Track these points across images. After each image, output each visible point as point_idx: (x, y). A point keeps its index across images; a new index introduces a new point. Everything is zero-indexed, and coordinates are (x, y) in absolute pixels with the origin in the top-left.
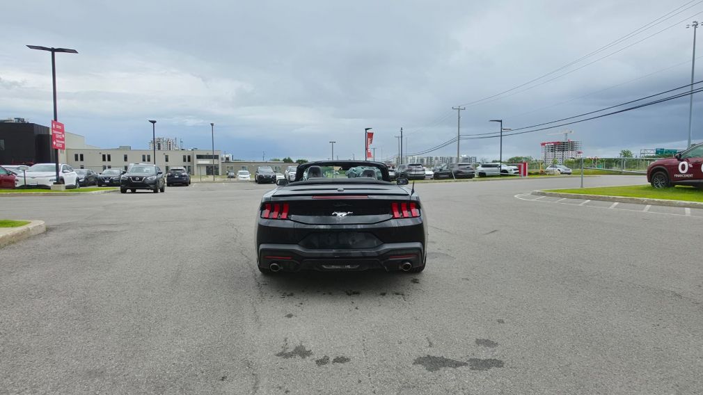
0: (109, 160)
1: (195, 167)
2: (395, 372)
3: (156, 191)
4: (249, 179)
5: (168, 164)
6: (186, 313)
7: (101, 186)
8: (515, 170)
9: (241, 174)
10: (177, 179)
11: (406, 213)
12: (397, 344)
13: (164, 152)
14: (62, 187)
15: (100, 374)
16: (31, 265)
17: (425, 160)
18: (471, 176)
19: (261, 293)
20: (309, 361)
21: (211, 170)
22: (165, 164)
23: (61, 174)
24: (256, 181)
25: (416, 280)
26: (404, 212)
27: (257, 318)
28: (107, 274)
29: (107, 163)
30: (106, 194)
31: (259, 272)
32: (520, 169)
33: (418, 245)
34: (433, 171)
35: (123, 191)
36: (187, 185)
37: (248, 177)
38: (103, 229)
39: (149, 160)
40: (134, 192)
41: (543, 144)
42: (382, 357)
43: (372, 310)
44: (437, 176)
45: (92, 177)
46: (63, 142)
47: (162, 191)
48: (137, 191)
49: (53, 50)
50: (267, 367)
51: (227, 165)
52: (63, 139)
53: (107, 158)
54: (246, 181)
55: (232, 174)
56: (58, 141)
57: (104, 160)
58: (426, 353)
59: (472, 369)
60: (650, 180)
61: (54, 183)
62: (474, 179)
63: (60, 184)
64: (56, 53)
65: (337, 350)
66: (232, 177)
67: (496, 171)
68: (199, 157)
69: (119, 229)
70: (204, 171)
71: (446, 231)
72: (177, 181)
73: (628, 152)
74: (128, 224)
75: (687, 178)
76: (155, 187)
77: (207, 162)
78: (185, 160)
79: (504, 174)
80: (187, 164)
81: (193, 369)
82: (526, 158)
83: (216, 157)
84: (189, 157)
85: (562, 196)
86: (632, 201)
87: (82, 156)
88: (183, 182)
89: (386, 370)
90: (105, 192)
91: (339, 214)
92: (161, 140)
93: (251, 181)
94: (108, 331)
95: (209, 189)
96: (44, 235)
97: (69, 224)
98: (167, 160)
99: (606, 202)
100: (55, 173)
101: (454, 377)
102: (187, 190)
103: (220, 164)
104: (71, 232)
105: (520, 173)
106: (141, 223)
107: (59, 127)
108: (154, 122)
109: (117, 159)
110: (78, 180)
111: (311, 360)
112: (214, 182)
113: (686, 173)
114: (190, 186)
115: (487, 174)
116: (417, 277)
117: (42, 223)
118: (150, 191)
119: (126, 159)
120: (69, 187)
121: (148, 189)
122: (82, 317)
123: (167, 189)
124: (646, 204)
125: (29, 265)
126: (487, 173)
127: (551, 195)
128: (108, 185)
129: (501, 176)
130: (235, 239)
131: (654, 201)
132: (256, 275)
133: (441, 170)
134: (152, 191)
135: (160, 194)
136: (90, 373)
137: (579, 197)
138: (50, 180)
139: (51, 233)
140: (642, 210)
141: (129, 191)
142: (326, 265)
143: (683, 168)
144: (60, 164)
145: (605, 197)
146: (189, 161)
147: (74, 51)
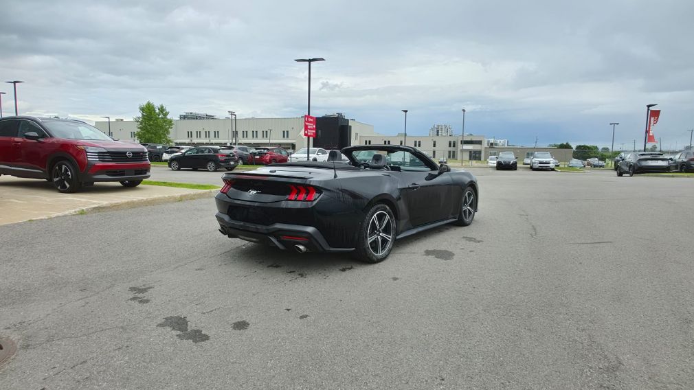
1: (459, 153)
5: (435, 149)
11: (304, 196)
13: (431, 138)
22: (432, 148)
24: (497, 168)
33: (308, 229)
39: (419, 145)
46: (314, 131)
51: (490, 150)
52: (313, 129)
56: (309, 131)
64: (311, 63)
68: (463, 142)
70: (467, 156)
77: (471, 147)
78: (450, 146)
80: (451, 149)
83: (480, 142)
84: (454, 142)
92: (440, 127)
93: (494, 167)
98: (434, 146)
100: (306, 155)
103: (483, 149)
107: (310, 119)
108: (406, 111)
146: (454, 146)
147: (322, 59)
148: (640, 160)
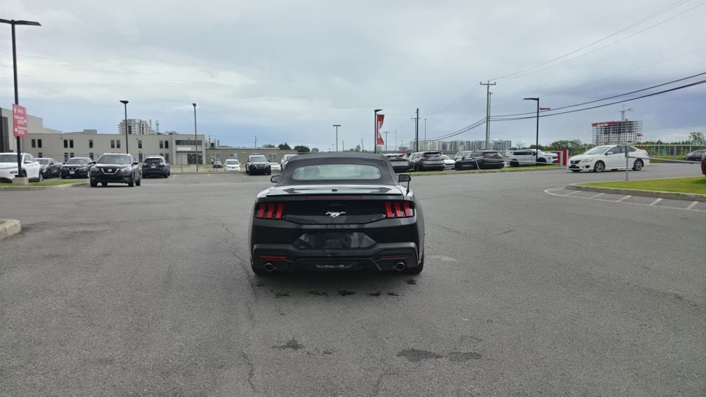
0: (72, 146)
1: (174, 156)
2: (379, 362)
3: (131, 185)
4: (239, 169)
5: (143, 151)
6: (182, 312)
7: (65, 178)
8: (554, 158)
9: (229, 163)
10: (153, 169)
11: (400, 213)
12: (384, 339)
13: (137, 137)
14: (26, 181)
15: (110, 361)
16: (18, 267)
17: (449, 145)
18: (498, 166)
19: (255, 293)
20: (300, 353)
21: (194, 159)
22: (137, 150)
23: (23, 165)
24: (247, 172)
25: (413, 281)
26: (397, 212)
27: (251, 317)
28: (97, 275)
29: (69, 150)
30: (75, 189)
31: (252, 273)
32: (559, 157)
33: (412, 245)
34: (455, 160)
35: (94, 185)
36: (166, 177)
37: (238, 167)
38: (82, 229)
39: (119, 146)
40: (105, 185)
41: (594, 125)
42: (369, 350)
43: (365, 309)
44: (459, 166)
45: (55, 167)
46: (25, 129)
47: (138, 184)
48: (109, 184)
49: (13, 23)
50: (262, 358)
51: (211, 152)
52: (25, 125)
53: (69, 143)
54: (236, 172)
55: (219, 163)
56: (20, 128)
57: (66, 146)
58: (411, 347)
59: (452, 360)
60: (705, 172)
61: (16, 176)
62: (503, 169)
63: (22, 176)
64: (16, 26)
65: (328, 343)
66: (219, 167)
67: (531, 159)
68: (178, 143)
69: (99, 229)
70: (185, 159)
71: (455, 232)
72: (154, 171)
73: (699, 134)
74: (108, 223)
76: (129, 180)
77: (188, 148)
78: (161, 146)
79: (541, 162)
80: (164, 151)
81: (193, 359)
82: (572, 142)
83: (200, 143)
84: (167, 143)
85: (599, 191)
86: (678, 197)
87: (40, 141)
88: (162, 174)
89: (371, 360)
90: (74, 186)
91: (333, 214)
92: (133, 122)
93: (240, 172)
94: (110, 327)
95: (191, 182)
96: (21, 235)
97: (44, 223)
98: (140, 146)
99: (649, 198)
100: (16, 164)
101: (433, 367)
102: (167, 182)
103: (204, 152)
104: (49, 232)
105: (558, 161)
106: (121, 222)
107: (20, 111)
108: (125, 102)
109: (81, 146)
110: (41, 172)
111: (302, 352)
112: (197, 173)
114: (169, 178)
115: (520, 164)
116: (415, 278)
117: (17, 222)
118: (124, 184)
119: (91, 145)
120: (31, 180)
121: (122, 182)
122: (82, 315)
123: (144, 182)
124: (693, 200)
125: (16, 267)
126: (521, 162)
127: (587, 189)
128: (73, 177)
129: (537, 165)
130: (227, 239)
131: (702, 197)
132: (249, 276)
133: (463, 159)
134: (127, 185)
135: (135, 188)
136: (101, 361)
137: (617, 192)
138: (11, 173)
139: (28, 233)
140: (685, 207)
141: (100, 184)
142: (320, 265)
144: (21, 154)
145: (648, 193)
146: (167, 147)
147: (37, 24)
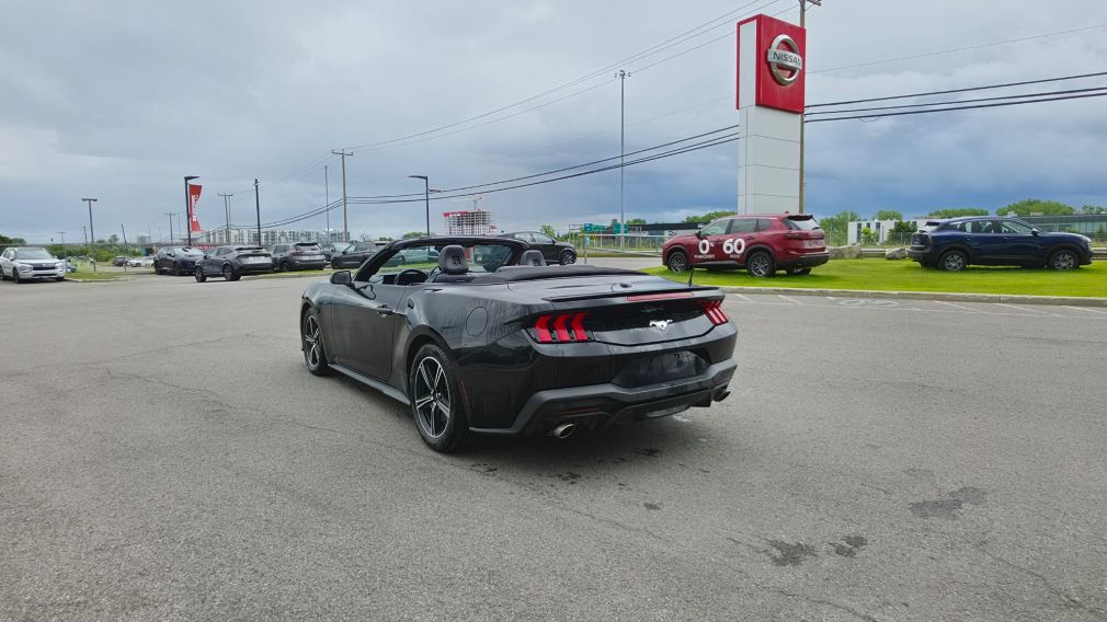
41: (446, 215)
60: (666, 263)
65: (821, 531)
75: (708, 260)
91: (659, 324)
111: (830, 555)
113: (708, 254)
133: (344, 253)
142: (650, 410)
143: (704, 247)
148: (239, 256)
